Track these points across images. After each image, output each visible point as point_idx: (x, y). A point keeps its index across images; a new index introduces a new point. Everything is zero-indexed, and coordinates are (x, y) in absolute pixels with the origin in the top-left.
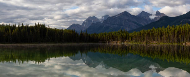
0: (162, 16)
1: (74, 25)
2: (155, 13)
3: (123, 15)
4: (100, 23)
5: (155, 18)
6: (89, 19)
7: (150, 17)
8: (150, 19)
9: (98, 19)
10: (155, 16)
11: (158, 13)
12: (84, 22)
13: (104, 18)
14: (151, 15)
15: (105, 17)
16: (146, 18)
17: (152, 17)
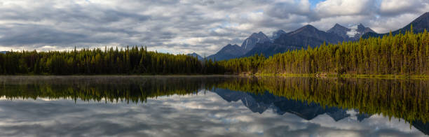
0: (367, 31)
1: (229, 46)
2: (356, 27)
3: (305, 30)
4: (269, 42)
5: (357, 35)
6: (254, 37)
7: (349, 33)
8: (348, 37)
9: (267, 37)
10: (356, 32)
11: (361, 28)
12: (244, 43)
13: (276, 35)
14: (349, 30)
15: (278, 33)
16: (342, 35)
17: (351, 34)
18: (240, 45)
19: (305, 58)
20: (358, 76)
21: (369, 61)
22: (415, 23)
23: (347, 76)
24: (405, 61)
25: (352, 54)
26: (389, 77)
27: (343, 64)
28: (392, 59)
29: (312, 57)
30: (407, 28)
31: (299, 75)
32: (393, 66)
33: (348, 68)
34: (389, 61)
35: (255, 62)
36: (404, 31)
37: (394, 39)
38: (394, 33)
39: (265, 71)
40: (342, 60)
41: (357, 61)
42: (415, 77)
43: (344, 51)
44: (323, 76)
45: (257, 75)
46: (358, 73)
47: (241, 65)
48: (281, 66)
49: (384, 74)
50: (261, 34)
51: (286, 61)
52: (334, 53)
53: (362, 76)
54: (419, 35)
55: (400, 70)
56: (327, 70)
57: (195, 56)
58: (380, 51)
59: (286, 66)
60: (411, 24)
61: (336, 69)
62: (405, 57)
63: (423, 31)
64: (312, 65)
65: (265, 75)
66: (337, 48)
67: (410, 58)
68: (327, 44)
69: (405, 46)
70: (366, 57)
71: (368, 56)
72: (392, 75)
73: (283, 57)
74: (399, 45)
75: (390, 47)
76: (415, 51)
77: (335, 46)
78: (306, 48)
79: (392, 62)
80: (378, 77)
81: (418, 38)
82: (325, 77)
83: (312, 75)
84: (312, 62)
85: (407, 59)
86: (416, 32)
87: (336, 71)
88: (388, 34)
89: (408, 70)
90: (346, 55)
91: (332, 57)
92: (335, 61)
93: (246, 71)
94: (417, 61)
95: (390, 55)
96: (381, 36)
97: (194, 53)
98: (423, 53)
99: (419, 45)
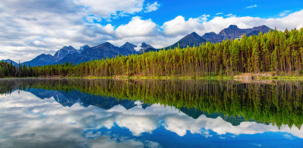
0: (149, 47)
1: (43, 55)
2: (141, 44)
3: (104, 46)
4: (77, 53)
5: (141, 50)
6: (64, 50)
7: (135, 48)
8: (135, 51)
9: (75, 50)
10: (141, 48)
11: (144, 45)
12: (57, 53)
13: (82, 49)
14: (136, 46)
15: (84, 47)
16: (131, 50)
17: (137, 49)
18: (53, 55)
19: (104, 65)
20: (142, 78)
21: (149, 67)
22: (180, 42)
23: (135, 78)
24: (174, 67)
25: (138, 63)
26: (163, 78)
27: (131, 70)
28: (165, 66)
29: (109, 65)
30: (176, 45)
31: (100, 78)
32: (166, 70)
33: (135, 73)
34: (163, 67)
35: (66, 68)
36: (173, 47)
37: (166, 52)
38: (167, 49)
39: (74, 74)
40: (131, 67)
41: (141, 68)
42: (181, 78)
43: (132, 60)
44: (117, 78)
45: (67, 78)
46: (142, 76)
47: (54, 70)
48: (86, 71)
49: (160, 76)
50: (71, 48)
51: (90, 67)
52: (125, 62)
53: (145, 78)
54: (184, 49)
55: (171, 73)
56: (121, 74)
57: (9, 62)
58: (157, 61)
59: (90, 71)
60: (177, 42)
61: (127, 73)
62: (174, 64)
63: (186, 47)
64: (110, 70)
65: (74, 78)
66: (127, 59)
67: (178, 65)
68: (120, 56)
69: (174, 57)
70: (147, 65)
71: (149, 64)
72: (165, 77)
73: (88, 65)
74: (170, 57)
75: (164, 58)
76: (181, 60)
77: (126, 57)
78: (105, 58)
79: (165, 68)
80: (156, 78)
81: (183, 52)
82: (119, 79)
83: (110, 78)
84: (110, 69)
85: (176, 65)
86: (181, 47)
87: (127, 75)
88: (162, 49)
89: (176, 73)
90: (133, 64)
91: (124, 65)
92: (126, 67)
93: (58, 74)
94: (182, 67)
95: (164, 63)
96: (158, 50)
97: (9, 60)
98: (186, 61)
99: (184, 56)
